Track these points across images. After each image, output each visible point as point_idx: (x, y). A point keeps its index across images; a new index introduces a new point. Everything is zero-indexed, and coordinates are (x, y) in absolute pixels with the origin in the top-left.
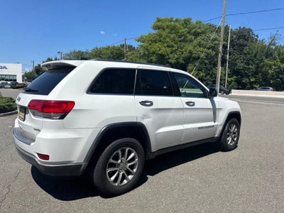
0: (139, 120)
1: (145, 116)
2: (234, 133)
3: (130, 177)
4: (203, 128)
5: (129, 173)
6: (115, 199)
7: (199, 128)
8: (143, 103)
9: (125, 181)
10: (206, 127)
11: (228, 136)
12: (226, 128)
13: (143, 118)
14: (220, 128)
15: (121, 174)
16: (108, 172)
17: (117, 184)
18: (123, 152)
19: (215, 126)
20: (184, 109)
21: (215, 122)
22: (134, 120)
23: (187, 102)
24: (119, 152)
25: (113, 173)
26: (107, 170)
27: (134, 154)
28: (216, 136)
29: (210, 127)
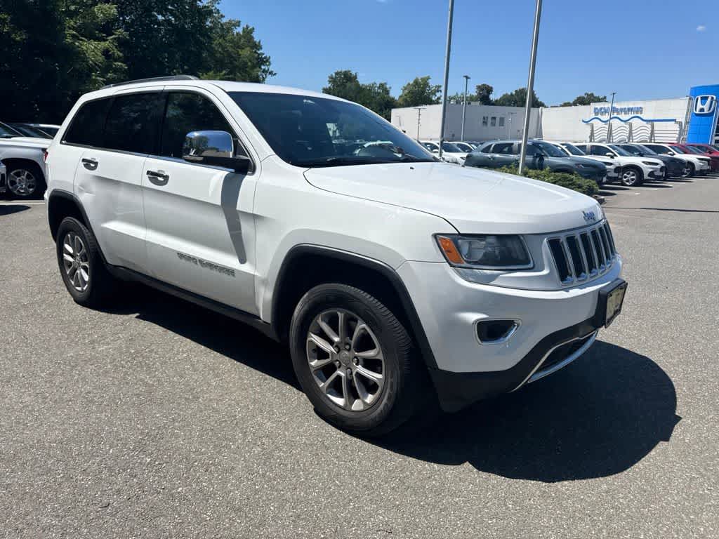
4: (195, 260)
7: (181, 255)
10: (203, 262)
13: (81, 191)
17: (73, 283)
18: (73, 238)
19: (236, 274)
20: (142, 188)
21: (243, 261)
22: (69, 190)
23: (148, 173)
24: (69, 235)
25: (70, 264)
26: (65, 255)
27: (84, 250)
28: (261, 317)
29: (222, 269)
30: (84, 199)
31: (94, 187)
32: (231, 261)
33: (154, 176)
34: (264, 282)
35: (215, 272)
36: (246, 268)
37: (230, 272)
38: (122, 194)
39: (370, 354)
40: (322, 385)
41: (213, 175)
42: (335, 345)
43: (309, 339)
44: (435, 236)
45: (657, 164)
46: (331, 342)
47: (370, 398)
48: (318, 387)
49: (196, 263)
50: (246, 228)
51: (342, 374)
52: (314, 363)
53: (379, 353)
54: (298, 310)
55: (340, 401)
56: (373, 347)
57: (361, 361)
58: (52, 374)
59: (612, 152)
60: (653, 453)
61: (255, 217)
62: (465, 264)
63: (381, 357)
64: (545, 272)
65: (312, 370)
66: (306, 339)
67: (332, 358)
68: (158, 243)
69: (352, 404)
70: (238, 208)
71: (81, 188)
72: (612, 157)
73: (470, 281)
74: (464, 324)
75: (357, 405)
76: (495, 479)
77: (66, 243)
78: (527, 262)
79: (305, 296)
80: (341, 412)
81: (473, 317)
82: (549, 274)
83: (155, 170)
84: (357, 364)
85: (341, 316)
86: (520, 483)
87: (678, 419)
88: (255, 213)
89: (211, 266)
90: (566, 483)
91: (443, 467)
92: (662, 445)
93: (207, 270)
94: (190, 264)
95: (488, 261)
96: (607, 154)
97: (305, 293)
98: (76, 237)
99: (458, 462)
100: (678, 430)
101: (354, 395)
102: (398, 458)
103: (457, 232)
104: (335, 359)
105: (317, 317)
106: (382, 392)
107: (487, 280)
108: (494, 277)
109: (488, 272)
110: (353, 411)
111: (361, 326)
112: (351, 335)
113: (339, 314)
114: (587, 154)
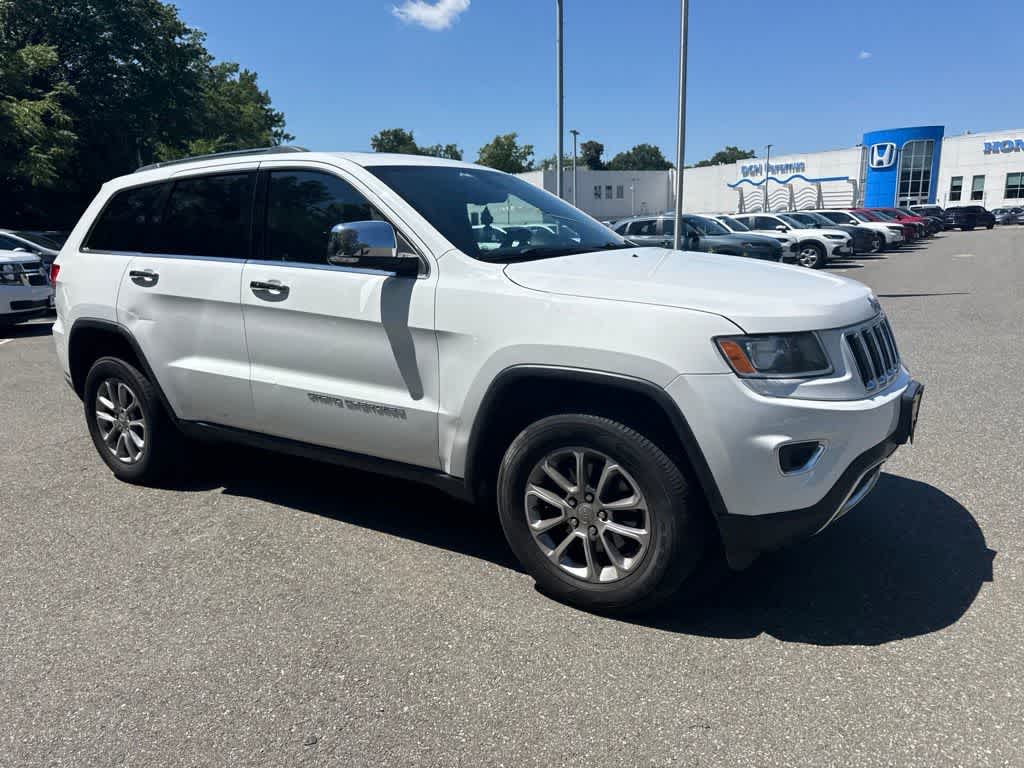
0: (122, 320)
1: (135, 312)
3: (139, 455)
4: (338, 402)
7: (315, 397)
8: (139, 278)
13: (131, 318)
15: (121, 436)
17: (115, 452)
18: (115, 388)
19: (407, 414)
20: (242, 308)
21: (417, 395)
22: (111, 318)
23: (253, 284)
24: (107, 384)
25: (109, 425)
26: (98, 413)
27: (136, 403)
28: (448, 471)
29: (385, 410)
30: (138, 329)
31: (155, 311)
32: (400, 398)
33: (261, 289)
34: (455, 422)
35: (372, 414)
36: (424, 405)
37: (399, 412)
38: (205, 319)
39: (628, 502)
40: (550, 553)
41: (363, 282)
42: (568, 496)
43: (529, 493)
44: (715, 339)
45: (842, 237)
46: (562, 493)
47: (628, 563)
48: (547, 558)
49: (341, 405)
50: (422, 350)
51: (582, 535)
52: (538, 525)
53: (640, 500)
54: (511, 455)
55: (582, 572)
56: (629, 493)
57: (610, 514)
58: (139, 581)
59: (783, 225)
60: (980, 597)
61: (438, 335)
62: (756, 374)
63: (643, 506)
64: (848, 377)
65: (535, 534)
66: (524, 493)
67: (566, 514)
68: (273, 382)
69: (599, 575)
70: (411, 324)
71: (132, 314)
72: (784, 231)
73: (765, 395)
74: (762, 451)
75: (608, 574)
76: (807, 649)
77: (101, 395)
78: (825, 366)
79: (521, 435)
80: (584, 585)
81: (774, 441)
82: (852, 379)
83: (264, 280)
84: (604, 520)
85: (579, 457)
86: (838, 650)
87: (993, 554)
88: (437, 329)
89: (367, 407)
90: (893, 643)
91: (737, 642)
92: (986, 587)
93: (360, 413)
94: (333, 408)
95: (781, 367)
96: (778, 227)
97: (520, 431)
98: (120, 385)
99: (753, 633)
100: (997, 567)
101: (602, 561)
102: (673, 639)
103: (742, 333)
104: (570, 516)
105: (541, 461)
106: (647, 552)
107: (786, 392)
108: (793, 387)
109: (785, 381)
110: (604, 583)
111: (611, 467)
112: (594, 482)
113: (576, 454)
114: (751, 229)
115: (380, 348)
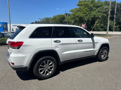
0: (53, 49)
1: (56, 47)
2: (105, 53)
3: (50, 72)
4: (87, 51)
5: (50, 71)
6: (43, 81)
7: (85, 51)
8: (56, 42)
9: (48, 74)
10: (89, 51)
11: (102, 55)
12: (101, 51)
13: (55, 48)
14: (97, 51)
15: (46, 71)
16: (39, 70)
20: (76, 43)
21: (94, 49)
28: (95, 55)
29: (91, 51)
31: (60, 46)
33: (79, 41)
34: (97, 50)
36: (95, 49)
37: (93, 50)
50: (95, 44)
94: (87, 52)
115: (92, 45)
